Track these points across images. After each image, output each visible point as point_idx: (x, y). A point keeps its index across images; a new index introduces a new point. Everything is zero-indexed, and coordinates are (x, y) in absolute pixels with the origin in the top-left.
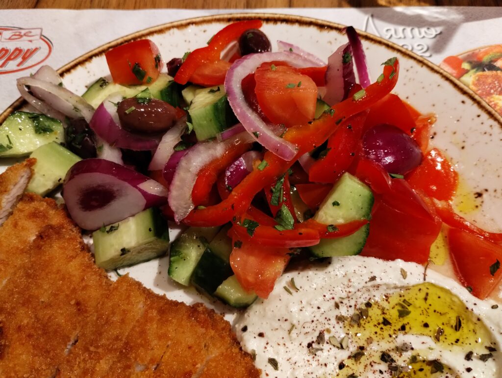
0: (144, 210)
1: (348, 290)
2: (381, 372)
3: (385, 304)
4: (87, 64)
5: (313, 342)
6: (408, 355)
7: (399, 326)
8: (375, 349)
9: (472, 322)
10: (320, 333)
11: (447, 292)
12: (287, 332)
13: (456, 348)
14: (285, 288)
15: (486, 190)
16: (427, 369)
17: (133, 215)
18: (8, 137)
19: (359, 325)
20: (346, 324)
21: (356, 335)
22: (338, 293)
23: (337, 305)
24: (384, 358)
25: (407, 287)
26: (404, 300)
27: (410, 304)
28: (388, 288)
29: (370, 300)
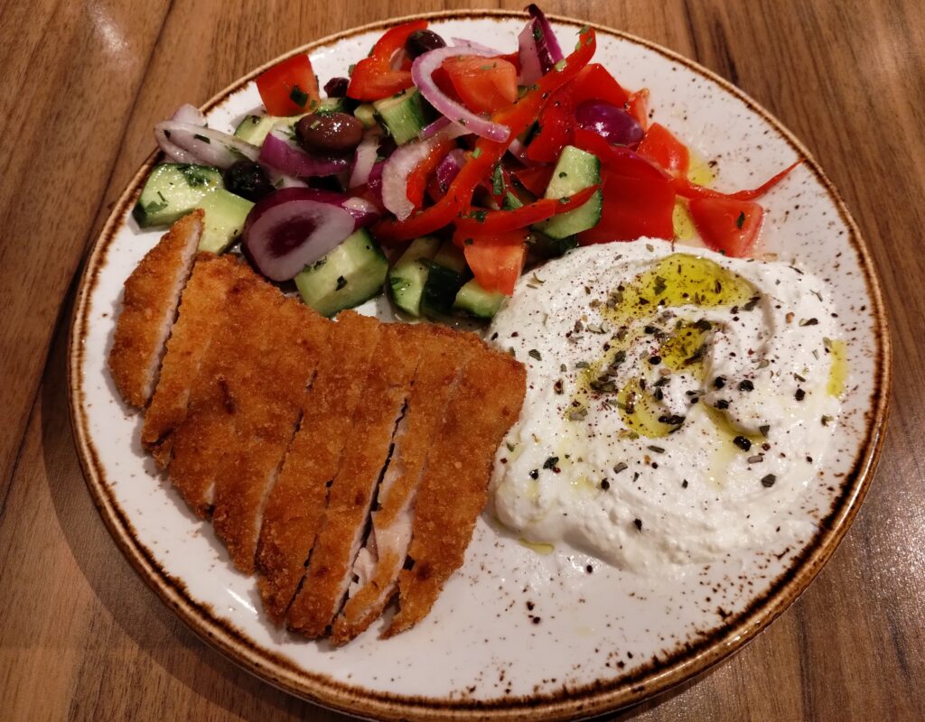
0: (355, 231)
1: (595, 272)
2: (648, 342)
3: (638, 284)
4: (225, 104)
5: (571, 332)
6: (672, 322)
7: (658, 301)
8: (638, 326)
9: (730, 280)
10: (577, 323)
11: (701, 259)
12: (542, 324)
13: (720, 307)
14: (528, 286)
15: (720, 156)
16: (695, 331)
17: (341, 243)
18: (159, 193)
19: (616, 309)
20: (603, 311)
21: (615, 318)
22: (586, 277)
23: (588, 291)
24: (649, 330)
25: (657, 261)
26: (658, 277)
27: (665, 280)
28: (637, 267)
29: (621, 283)
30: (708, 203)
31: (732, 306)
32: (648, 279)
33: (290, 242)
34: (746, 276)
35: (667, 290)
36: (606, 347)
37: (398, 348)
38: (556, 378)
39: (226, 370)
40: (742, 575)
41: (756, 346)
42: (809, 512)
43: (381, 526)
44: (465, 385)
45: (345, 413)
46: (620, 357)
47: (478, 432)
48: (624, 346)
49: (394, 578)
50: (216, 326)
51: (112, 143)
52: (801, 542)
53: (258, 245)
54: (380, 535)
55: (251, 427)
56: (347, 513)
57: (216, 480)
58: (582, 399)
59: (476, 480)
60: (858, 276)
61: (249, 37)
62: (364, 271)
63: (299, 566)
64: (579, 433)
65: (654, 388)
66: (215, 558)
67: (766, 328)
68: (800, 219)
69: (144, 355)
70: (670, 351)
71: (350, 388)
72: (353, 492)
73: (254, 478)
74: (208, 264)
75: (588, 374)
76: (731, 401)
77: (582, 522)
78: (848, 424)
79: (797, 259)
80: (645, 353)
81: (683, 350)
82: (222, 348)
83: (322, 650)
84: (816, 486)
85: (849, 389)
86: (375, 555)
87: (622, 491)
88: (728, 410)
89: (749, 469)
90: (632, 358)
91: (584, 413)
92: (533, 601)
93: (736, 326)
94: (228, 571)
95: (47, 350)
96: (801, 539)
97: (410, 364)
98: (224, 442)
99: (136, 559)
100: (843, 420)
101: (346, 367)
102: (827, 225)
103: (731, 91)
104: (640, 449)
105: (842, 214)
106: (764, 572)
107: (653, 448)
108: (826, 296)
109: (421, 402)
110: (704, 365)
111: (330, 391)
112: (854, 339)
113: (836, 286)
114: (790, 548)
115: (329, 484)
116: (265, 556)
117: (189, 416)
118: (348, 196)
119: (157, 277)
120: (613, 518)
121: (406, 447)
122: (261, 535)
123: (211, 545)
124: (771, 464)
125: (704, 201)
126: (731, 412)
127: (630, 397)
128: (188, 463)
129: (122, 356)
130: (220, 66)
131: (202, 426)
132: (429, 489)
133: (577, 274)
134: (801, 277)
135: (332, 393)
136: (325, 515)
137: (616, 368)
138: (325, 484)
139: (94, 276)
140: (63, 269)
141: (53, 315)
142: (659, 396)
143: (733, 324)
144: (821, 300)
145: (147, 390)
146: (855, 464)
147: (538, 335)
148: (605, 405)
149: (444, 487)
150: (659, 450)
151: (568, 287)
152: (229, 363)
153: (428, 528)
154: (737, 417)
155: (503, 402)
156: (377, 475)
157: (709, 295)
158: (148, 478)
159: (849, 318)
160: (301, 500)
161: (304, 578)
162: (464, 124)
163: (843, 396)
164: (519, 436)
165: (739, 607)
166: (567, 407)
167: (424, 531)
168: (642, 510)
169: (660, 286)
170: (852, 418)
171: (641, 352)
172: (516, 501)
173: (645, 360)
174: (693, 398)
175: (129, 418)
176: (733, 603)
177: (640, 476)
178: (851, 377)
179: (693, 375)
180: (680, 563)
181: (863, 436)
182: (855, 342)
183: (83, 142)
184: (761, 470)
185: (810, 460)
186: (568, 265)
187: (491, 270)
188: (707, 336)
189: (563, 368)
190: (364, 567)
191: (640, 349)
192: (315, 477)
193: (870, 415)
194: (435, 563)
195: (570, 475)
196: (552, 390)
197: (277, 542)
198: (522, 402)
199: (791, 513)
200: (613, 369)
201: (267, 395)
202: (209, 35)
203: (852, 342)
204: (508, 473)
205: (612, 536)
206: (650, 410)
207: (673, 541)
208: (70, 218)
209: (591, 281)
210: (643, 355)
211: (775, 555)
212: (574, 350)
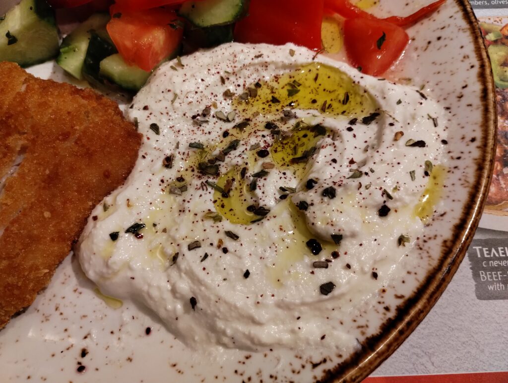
1: (233, 65)
3: (275, 84)
5: (198, 115)
6: (292, 122)
7: (288, 102)
8: (261, 119)
9: (359, 94)
10: (206, 108)
11: (336, 71)
12: (170, 103)
13: (341, 117)
14: (172, 67)
16: (311, 134)
19: (247, 103)
20: (235, 102)
21: (244, 110)
22: (224, 67)
23: (223, 81)
24: (269, 126)
25: (296, 66)
26: (294, 81)
27: (300, 84)
28: (277, 68)
29: (259, 80)
30: (359, 22)
31: (352, 117)
32: (285, 80)
34: (373, 92)
35: (299, 94)
36: (226, 134)
38: (168, 153)
40: (274, 374)
41: (359, 157)
42: (359, 327)
46: (233, 146)
48: (242, 136)
52: (340, 356)
58: (188, 177)
60: (477, 108)
64: (173, 206)
65: (252, 178)
67: (375, 142)
68: (439, 49)
70: (283, 148)
75: (200, 155)
76: (312, 204)
77: (145, 288)
78: (424, 248)
79: (427, 85)
80: (258, 145)
81: (295, 150)
84: (374, 302)
85: (437, 214)
87: (188, 268)
88: (306, 212)
89: (313, 273)
90: (243, 148)
91: (183, 189)
92: (89, 350)
93: (347, 135)
96: (341, 353)
100: (421, 242)
102: (461, 58)
104: (218, 232)
107: (229, 234)
108: (442, 123)
112: (456, 167)
113: (454, 115)
114: (328, 360)
120: (174, 291)
124: (336, 272)
125: (356, 20)
126: (308, 215)
127: (230, 183)
133: (217, 63)
134: (423, 101)
142: (253, 187)
143: (346, 133)
144: (436, 125)
146: (418, 289)
147: (164, 112)
148: (204, 186)
150: (234, 237)
154: (313, 220)
155: (106, 167)
157: (335, 105)
159: (457, 147)
163: (429, 220)
164: (115, 200)
166: (170, 181)
168: (200, 290)
170: (431, 243)
171: (253, 144)
172: (92, 257)
173: (254, 152)
174: (284, 194)
177: (209, 258)
178: (442, 204)
179: (294, 173)
180: (225, 346)
181: (435, 263)
182: (456, 171)
184: (322, 276)
185: (375, 275)
187: (128, 43)
188: (319, 140)
191: (253, 141)
193: (449, 244)
195: (151, 242)
196: (160, 163)
199: (342, 323)
200: (225, 153)
203: (453, 170)
204: (93, 230)
205: (169, 307)
206: (243, 198)
207: (221, 325)
209: (226, 72)
210: (253, 148)
211: (311, 363)
212: (196, 131)
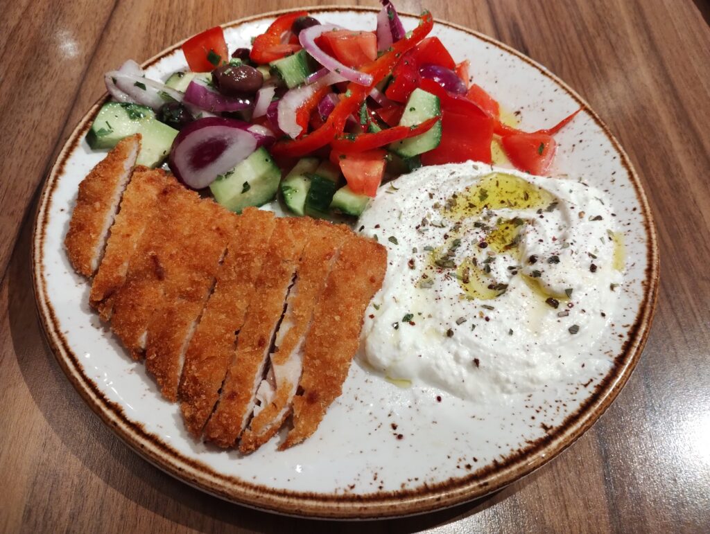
0: (256, 149)
1: (436, 183)
2: (477, 233)
3: (467, 194)
4: (157, 65)
5: (419, 226)
6: (494, 220)
7: (483, 206)
8: (469, 222)
9: (535, 191)
10: (423, 220)
11: (513, 176)
12: (397, 219)
13: (528, 209)
14: (386, 192)
15: (522, 108)
16: (511, 226)
17: (246, 158)
18: (107, 122)
19: (451, 211)
20: (442, 211)
21: (451, 217)
22: (429, 186)
23: (431, 196)
24: (477, 225)
25: (481, 177)
26: (481, 189)
27: (487, 191)
28: (466, 181)
29: (455, 192)
30: (515, 138)
31: (537, 208)
32: (474, 190)
33: (206, 158)
34: (546, 187)
35: (489, 198)
36: (446, 237)
37: (289, 233)
38: (409, 258)
39: (157, 248)
40: (558, 400)
41: (558, 235)
42: (605, 353)
43: (278, 363)
44: (341, 260)
45: (249, 280)
46: (457, 244)
47: (352, 295)
48: (460, 236)
49: (290, 401)
50: (148, 217)
51: (70, 95)
52: (602, 374)
53: (182, 161)
54: (279, 370)
55: (176, 290)
56: (251, 353)
57: (148, 329)
58: (429, 273)
59: (351, 329)
60: (629, 187)
61: (174, 26)
62: (264, 179)
63: (215, 392)
64: (428, 297)
65: (484, 265)
66: (146, 390)
67: (564, 223)
68: (583, 149)
69: (93, 236)
70: (493, 240)
71: (253, 261)
72: (257, 337)
73: (179, 326)
74: (144, 173)
75: (433, 256)
76: (543, 271)
77: (433, 362)
78: (629, 290)
79: (583, 177)
80: (476, 240)
81: (503, 239)
82: (154, 233)
83: (232, 458)
84: (609, 334)
85: (629, 266)
86: (274, 386)
87: (463, 338)
88: (541, 278)
89: (559, 321)
90: (466, 244)
91: (431, 283)
92: (397, 424)
93: (542, 221)
94: (156, 399)
95: (15, 240)
96: (601, 372)
97: (299, 245)
98: (155, 301)
99: (83, 389)
100: (625, 287)
101: (250, 246)
102: (604, 153)
103: (529, 63)
104: (476, 307)
105: (614, 145)
106: (574, 397)
107: (485, 306)
108: (606, 201)
109: (307, 273)
110: (519, 250)
111: (237, 264)
112: (629, 231)
113: (613, 195)
114: (593, 379)
115: (237, 333)
116: (187, 386)
117: (128, 282)
118: (252, 123)
119: (105, 180)
120: (457, 358)
121: (297, 304)
122: (183, 370)
123: (143, 380)
124: (575, 318)
125: (513, 137)
126: (543, 279)
127: (466, 271)
128: (126, 316)
129: (76, 237)
130: (152, 45)
131: (137, 289)
132: (315, 335)
133: (423, 184)
134: (587, 188)
135: (239, 265)
136: (235, 355)
137: (454, 251)
138: (234, 332)
139: (55, 181)
140: (29, 183)
141: (20, 215)
142: (487, 270)
143: (540, 220)
144: (603, 204)
145: (94, 263)
146: (637, 317)
147: (395, 227)
148: (447, 277)
149: (327, 334)
150: (490, 308)
151: (416, 193)
152: (160, 243)
153: (315, 364)
154: (548, 283)
155: (370, 273)
156: (275, 326)
157: (520, 202)
158: (93, 330)
159: (626, 217)
160: (215, 344)
161: (218, 402)
162: (339, 72)
163: (624, 271)
164: (382, 299)
165: (558, 422)
166: (418, 279)
167: (312, 367)
168: (479, 351)
169: (484, 195)
170: (632, 286)
171: (472, 240)
172: (382, 346)
173: (476, 245)
174: (513, 271)
175: (79, 285)
176: (552, 420)
177: (477, 327)
178: (629, 258)
179: (511, 256)
180: (509, 392)
181: (642, 298)
182: (630, 233)
183: (48, 94)
184: (568, 322)
185: (603, 315)
186: (416, 177)
187: (360, 177)
188: (521, 229)
189: (414, 250)
190: (265, 394)
191: (471, 238)
192: (227, 326)
193: (646, 283)
194: (321, 390)
195: (423, 327)
196: (406, 267)
197: (196, 375)
198: (384, 274)
199: (591, 354)
200: (452, 251)
201: (189, 266)
202: (144, 23)
203: (627, 233)
204: (375, 325)
205: (456, 373)
206: (481, 281)
207: (503, 375)
208: (36, 146)
209: (433, 189)
210: (474, 242)
211: (582, 384)
212: (422, 238)
